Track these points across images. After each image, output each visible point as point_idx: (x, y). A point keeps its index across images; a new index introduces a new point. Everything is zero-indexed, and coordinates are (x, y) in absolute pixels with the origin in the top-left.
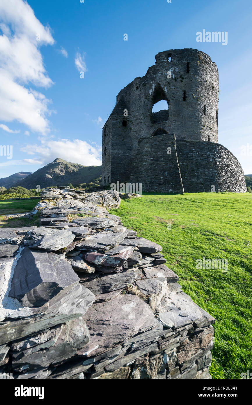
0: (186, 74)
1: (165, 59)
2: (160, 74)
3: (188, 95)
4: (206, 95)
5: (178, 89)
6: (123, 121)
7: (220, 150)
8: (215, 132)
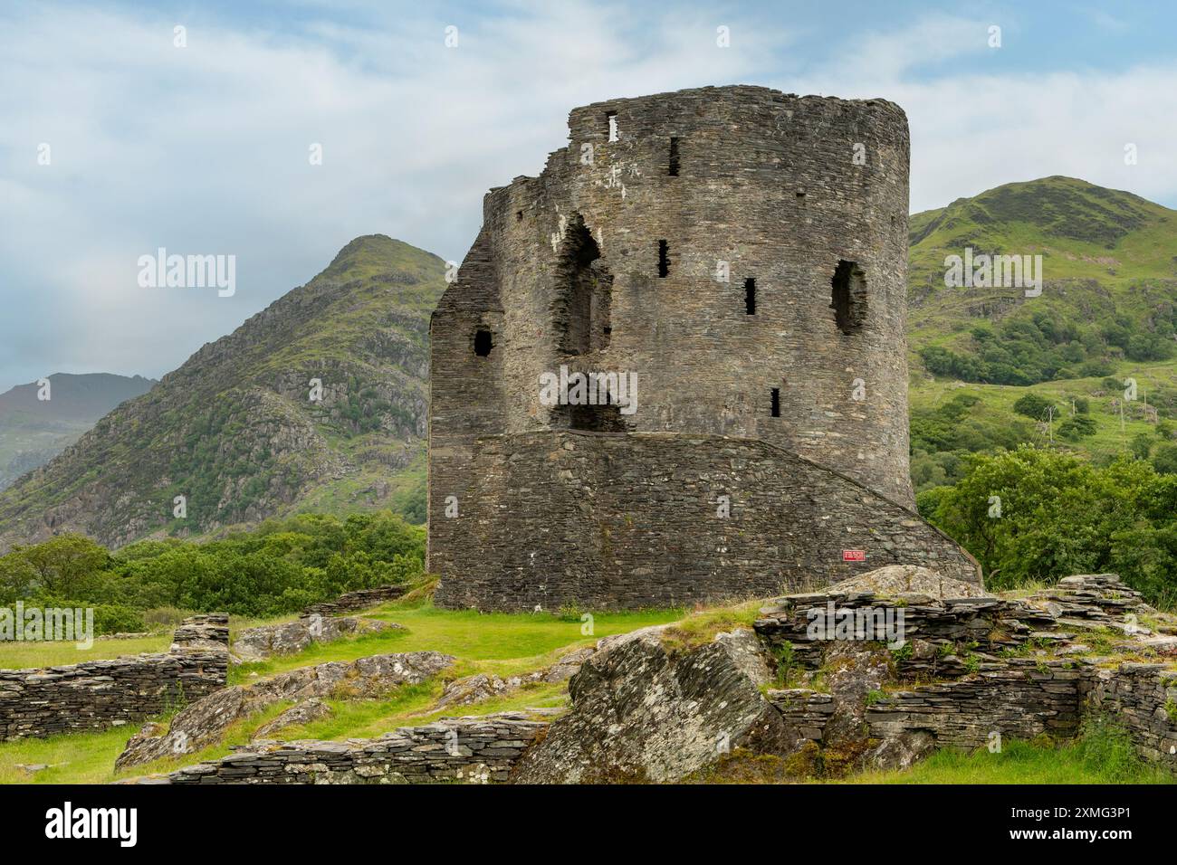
0: (668, 182)
1: (596, 131)
2: (582, 180)
3: (678, 255)
4: (760, 237)
5: (640, 235)
6: (477, 335)
7: (757, 460)
8: (821, 367)
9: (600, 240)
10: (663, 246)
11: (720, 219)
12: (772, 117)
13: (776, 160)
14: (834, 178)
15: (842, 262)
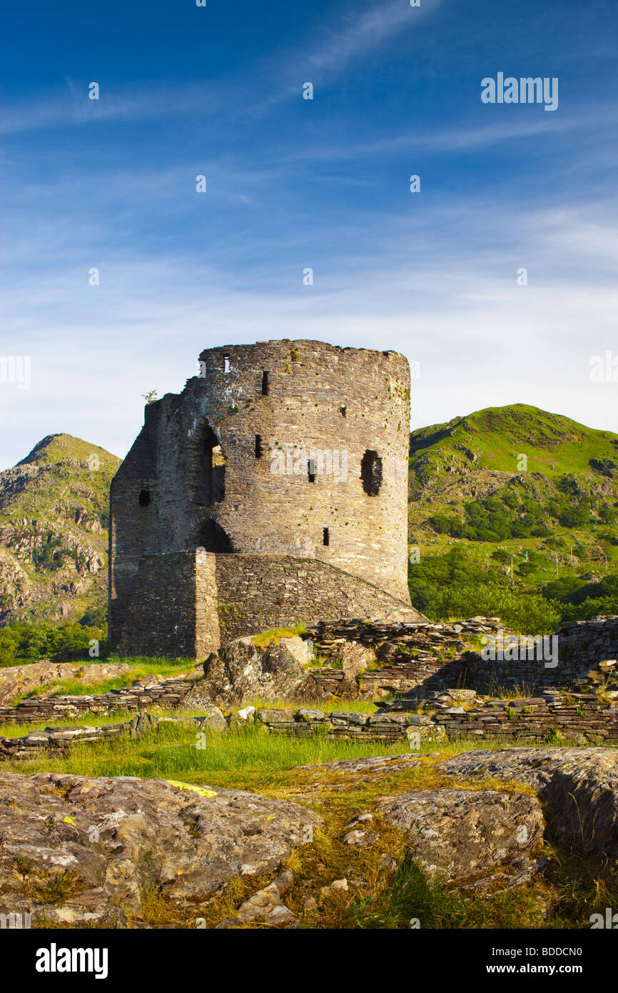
0: (261, 399)
1: (217, 366)
2: (207, 397)
3: (267, 444)
4: (317, 434)
5: (244, 432)
6: (141, 493)
7: (314, 571)
8: (354, 515)
9: (219, 434)
10: (258, 439)
11: (293, 423)
12: (325, 360)
13: (328, 387)
14: (363, 399)
15: (368, 451)
